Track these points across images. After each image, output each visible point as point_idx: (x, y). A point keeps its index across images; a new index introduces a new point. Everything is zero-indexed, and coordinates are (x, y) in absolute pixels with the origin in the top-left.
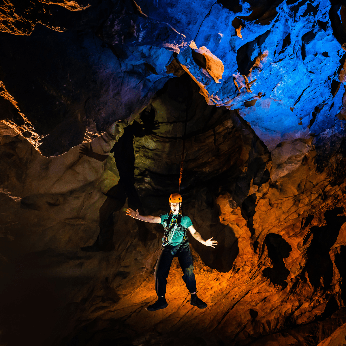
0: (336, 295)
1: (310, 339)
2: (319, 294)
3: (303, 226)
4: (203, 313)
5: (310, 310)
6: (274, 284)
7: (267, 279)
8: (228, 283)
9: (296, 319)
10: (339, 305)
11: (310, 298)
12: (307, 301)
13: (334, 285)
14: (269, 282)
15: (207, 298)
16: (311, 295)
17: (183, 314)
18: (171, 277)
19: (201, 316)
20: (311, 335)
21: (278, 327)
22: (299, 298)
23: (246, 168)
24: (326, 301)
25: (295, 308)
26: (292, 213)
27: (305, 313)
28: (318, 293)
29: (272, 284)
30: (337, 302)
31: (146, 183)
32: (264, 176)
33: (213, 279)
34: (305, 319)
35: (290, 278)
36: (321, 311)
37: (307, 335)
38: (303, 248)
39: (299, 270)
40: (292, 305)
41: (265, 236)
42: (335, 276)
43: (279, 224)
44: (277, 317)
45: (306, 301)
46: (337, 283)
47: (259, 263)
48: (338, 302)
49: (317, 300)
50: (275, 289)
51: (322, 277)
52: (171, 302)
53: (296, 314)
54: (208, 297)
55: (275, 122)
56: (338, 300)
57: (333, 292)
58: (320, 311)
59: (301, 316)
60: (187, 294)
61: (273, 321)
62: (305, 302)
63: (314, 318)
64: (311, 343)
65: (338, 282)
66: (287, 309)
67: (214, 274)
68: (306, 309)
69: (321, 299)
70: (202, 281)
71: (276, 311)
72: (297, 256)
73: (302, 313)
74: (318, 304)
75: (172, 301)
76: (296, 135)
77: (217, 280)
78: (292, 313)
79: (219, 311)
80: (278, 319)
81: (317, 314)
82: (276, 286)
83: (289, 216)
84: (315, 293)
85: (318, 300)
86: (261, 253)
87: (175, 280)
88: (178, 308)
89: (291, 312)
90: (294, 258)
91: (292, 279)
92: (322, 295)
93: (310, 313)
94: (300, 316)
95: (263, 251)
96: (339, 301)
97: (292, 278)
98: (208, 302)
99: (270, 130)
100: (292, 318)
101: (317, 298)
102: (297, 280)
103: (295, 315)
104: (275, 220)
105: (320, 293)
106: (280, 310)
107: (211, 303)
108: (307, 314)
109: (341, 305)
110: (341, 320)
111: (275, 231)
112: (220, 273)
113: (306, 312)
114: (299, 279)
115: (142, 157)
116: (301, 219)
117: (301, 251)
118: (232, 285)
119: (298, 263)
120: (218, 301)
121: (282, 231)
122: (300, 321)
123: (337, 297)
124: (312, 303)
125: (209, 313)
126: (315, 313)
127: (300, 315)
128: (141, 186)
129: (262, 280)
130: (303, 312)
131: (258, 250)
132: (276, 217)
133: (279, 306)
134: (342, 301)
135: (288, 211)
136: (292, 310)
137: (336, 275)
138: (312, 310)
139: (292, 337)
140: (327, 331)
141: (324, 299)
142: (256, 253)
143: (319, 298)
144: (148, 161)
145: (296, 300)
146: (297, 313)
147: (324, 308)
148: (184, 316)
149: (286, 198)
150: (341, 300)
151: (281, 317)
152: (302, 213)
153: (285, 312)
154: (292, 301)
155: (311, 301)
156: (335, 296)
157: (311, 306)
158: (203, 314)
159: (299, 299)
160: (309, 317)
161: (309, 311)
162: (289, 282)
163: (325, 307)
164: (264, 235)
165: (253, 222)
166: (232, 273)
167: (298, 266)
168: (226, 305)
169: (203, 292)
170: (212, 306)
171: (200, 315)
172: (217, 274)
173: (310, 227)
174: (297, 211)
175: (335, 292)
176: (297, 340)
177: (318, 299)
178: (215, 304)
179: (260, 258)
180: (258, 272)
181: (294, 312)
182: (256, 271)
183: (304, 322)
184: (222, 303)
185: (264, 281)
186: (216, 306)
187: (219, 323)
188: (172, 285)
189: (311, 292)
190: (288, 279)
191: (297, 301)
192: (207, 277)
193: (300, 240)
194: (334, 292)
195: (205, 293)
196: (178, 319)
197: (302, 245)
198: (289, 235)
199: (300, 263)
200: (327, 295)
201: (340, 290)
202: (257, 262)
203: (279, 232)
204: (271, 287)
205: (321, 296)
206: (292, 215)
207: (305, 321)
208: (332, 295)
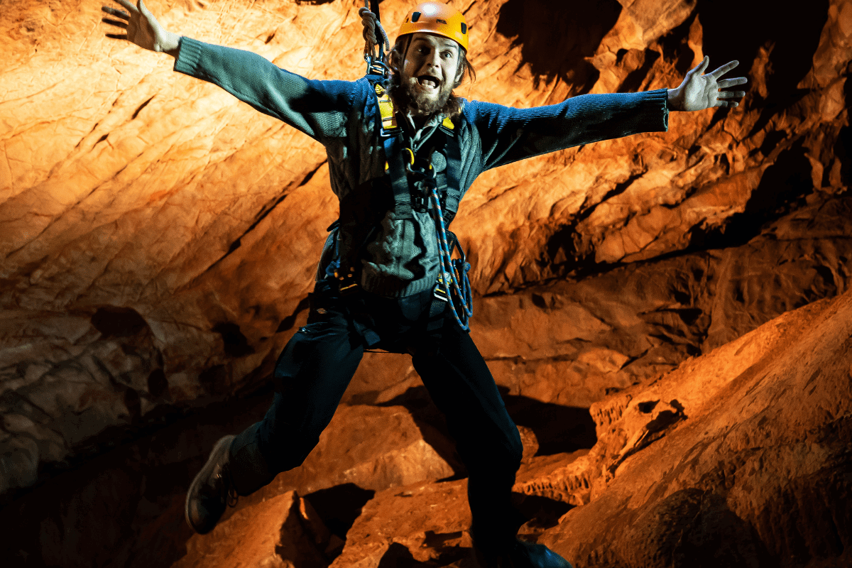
0: (816, 138)
1: (671, 319)
2: (733, 127)
4: (161, 198)
5: (672, 201)
6: (536, 72)
7: (512, 47)
8: (319, 56)
9: (595, 240)
10: (817, 182)
11: (689, 146)
12: (672, 159)
13: (814, 90)
14: (516, 63)
15: (196, 130)
16: (695, 132)
17: (71, 198)
18: (56, 16)
19: (149, 211)
20: (677, 306)
21: (511, 270)
22: (639, 145)
24: (762, 163)
25: (605, 188)
27: (648, 211)
28: (734, 124)
29: (526, 71)
30: (810, 168)
34: (644, 240)
35: (616, 50)
36: (731, 207)
37: (659, 303)
39: (675, 11)
40: (597, 173)
42: (835, 45)
44: (513, 227)
45: (668, 158)
46: (834, 81)
48: (818, 168)
49: (716, 157)
50: (536, 94)
51: (767, 49)
52: (19, 137)
53: (599, 218)
54: (203, 123)
56: (820, 159)
57: (803, 119)
58: (722, 208)
59: (626, 224)
60: (110, 103)
61: (489, 243)
62: (662, 162)
63: (689, 236)
64: (675, 338)
65: (844, 75)
66: (565, 194)
67: (264, 11)
68: (656, 197)
69: (740, 153)
71: (512, 198)
73: (632, 214)
74: (720, 173)
75: (24, 137)
78: (587, 210)
79: (242, 189)
80: (515, 235)
81: (705, 219)
82: (542, 85)
84: (719, 124)
85: (724, 157)
87: (72, 27)
88: (51, 172)
89: (582, 207)
91: (622, 53)
92: (751, 134)
93: (674, 212)
94: (618, 226)
96: (824, 165)
97: (626, 46)
98: (200, 148)
100: (580, 236)
101: (720, 147)
102: (649, 56)
103: (596, 223)
105: (741, 124)
106: (531, 198)
107: (215, 150)
108: (657, 219)
109: (826, 182)
110: (828, 246)
113: (654, 211)
114: (658, 55)
118: (339, 67)
120: (251, 143)
122: (613, 249)
123: (816, 149)
124: (692, 171)
125: (194, 197)
126: (698, 214)
127: (620, 220)
129: (487, 52)
130: (637, 208)
133: (535, 176)
134: (838, 165)
136: (587, 199)
137: (842, 43)
138: (683, 200)
139: (582, 313)
140: (757, 288)
141: (752, 154)
143: (730, 147)
145: (622, 155)
146: (604, 214)
147: (749, 192)
148: (73, 208)
150: (832, 162)
151: (531, 228)
153: (554, 208)
154: (601, 157)
155: (687, 161)
156: (807, 144)
157: (681, 183)
158: (161, 203)
159: (635, 150)
160: (665, 230)
161: (667, 205)
162: (608, 67)
163: (753, 192)
168: (283, 161)
169: (186, 95)
170: (216, 165)
171: (148, 204)
172: (279, 10)
175: (813, 126)
176: (609, 324)
177: (724, 152)
178: (230, 159)
180: (480, 8)
181: (593, 208)
183: (635, 253)
184: (268, 152)
185: (495, 58)
186: (236, 167)
187: (235, 245)
188: (54, 54)
189: (701, 120)
190: (603, 52)
191: (626, 157)
194: (810, 124)
195: (193, 102)
196: (42, 222)
200: (774, 137)
201: (841, 113)
204: (519, 85)
205: (744, 140)
207: (642, 250)
208: (794, 134)
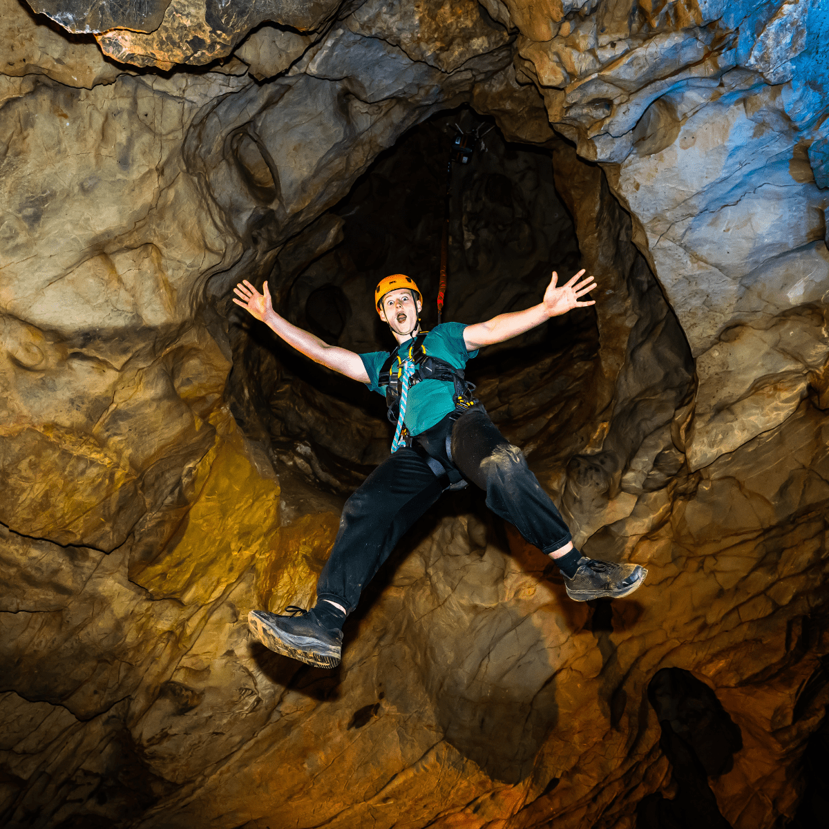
3: (793, 645)
23: (605, 425)
26: (750, 596)
31: (300, 455)
32: (653, 473)
33: (464, 803)
38: (794, 732)
41: (651, 675)
43: (703, 636)
47: (627, 767)
55: (728, 230)
70: (425, 802)
72: (767, 769)
76: (788, 295)
77: (475, 811)
83: (741, 609)
86: (635, 733)
90: (753, 779)
95: (643, 726)
99: (706, 262)
104: (685, 619)
111: (685, 659)
112: (490, 781)
115: (298, 396)
116: (782, 622)
117: (784, 744)
119: (768, 801)
121: (711, 661)
128: (284, 458)
131: (624, 721)
132: (694, 609)
135: (737, 589)
142: (618, 730)
144: (313, 413)
149: (732, 535)
152: (786, 600)
164: (648, 672)
165: (612, 621)
166: (531, 791)
167: (769, 812)
173: (820, 655)
174: (771, 592)
179: (632, 750)
182: (616, 797)
192: (446, 787)
193: (784, 697)
197: (789, 721)
198: (742, 674)
199: (775, 802)
202: (620, 762)
203: (699, 665)
206: (751, 603)
